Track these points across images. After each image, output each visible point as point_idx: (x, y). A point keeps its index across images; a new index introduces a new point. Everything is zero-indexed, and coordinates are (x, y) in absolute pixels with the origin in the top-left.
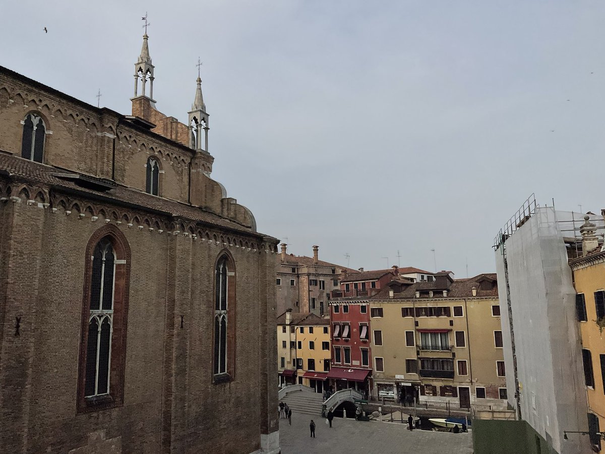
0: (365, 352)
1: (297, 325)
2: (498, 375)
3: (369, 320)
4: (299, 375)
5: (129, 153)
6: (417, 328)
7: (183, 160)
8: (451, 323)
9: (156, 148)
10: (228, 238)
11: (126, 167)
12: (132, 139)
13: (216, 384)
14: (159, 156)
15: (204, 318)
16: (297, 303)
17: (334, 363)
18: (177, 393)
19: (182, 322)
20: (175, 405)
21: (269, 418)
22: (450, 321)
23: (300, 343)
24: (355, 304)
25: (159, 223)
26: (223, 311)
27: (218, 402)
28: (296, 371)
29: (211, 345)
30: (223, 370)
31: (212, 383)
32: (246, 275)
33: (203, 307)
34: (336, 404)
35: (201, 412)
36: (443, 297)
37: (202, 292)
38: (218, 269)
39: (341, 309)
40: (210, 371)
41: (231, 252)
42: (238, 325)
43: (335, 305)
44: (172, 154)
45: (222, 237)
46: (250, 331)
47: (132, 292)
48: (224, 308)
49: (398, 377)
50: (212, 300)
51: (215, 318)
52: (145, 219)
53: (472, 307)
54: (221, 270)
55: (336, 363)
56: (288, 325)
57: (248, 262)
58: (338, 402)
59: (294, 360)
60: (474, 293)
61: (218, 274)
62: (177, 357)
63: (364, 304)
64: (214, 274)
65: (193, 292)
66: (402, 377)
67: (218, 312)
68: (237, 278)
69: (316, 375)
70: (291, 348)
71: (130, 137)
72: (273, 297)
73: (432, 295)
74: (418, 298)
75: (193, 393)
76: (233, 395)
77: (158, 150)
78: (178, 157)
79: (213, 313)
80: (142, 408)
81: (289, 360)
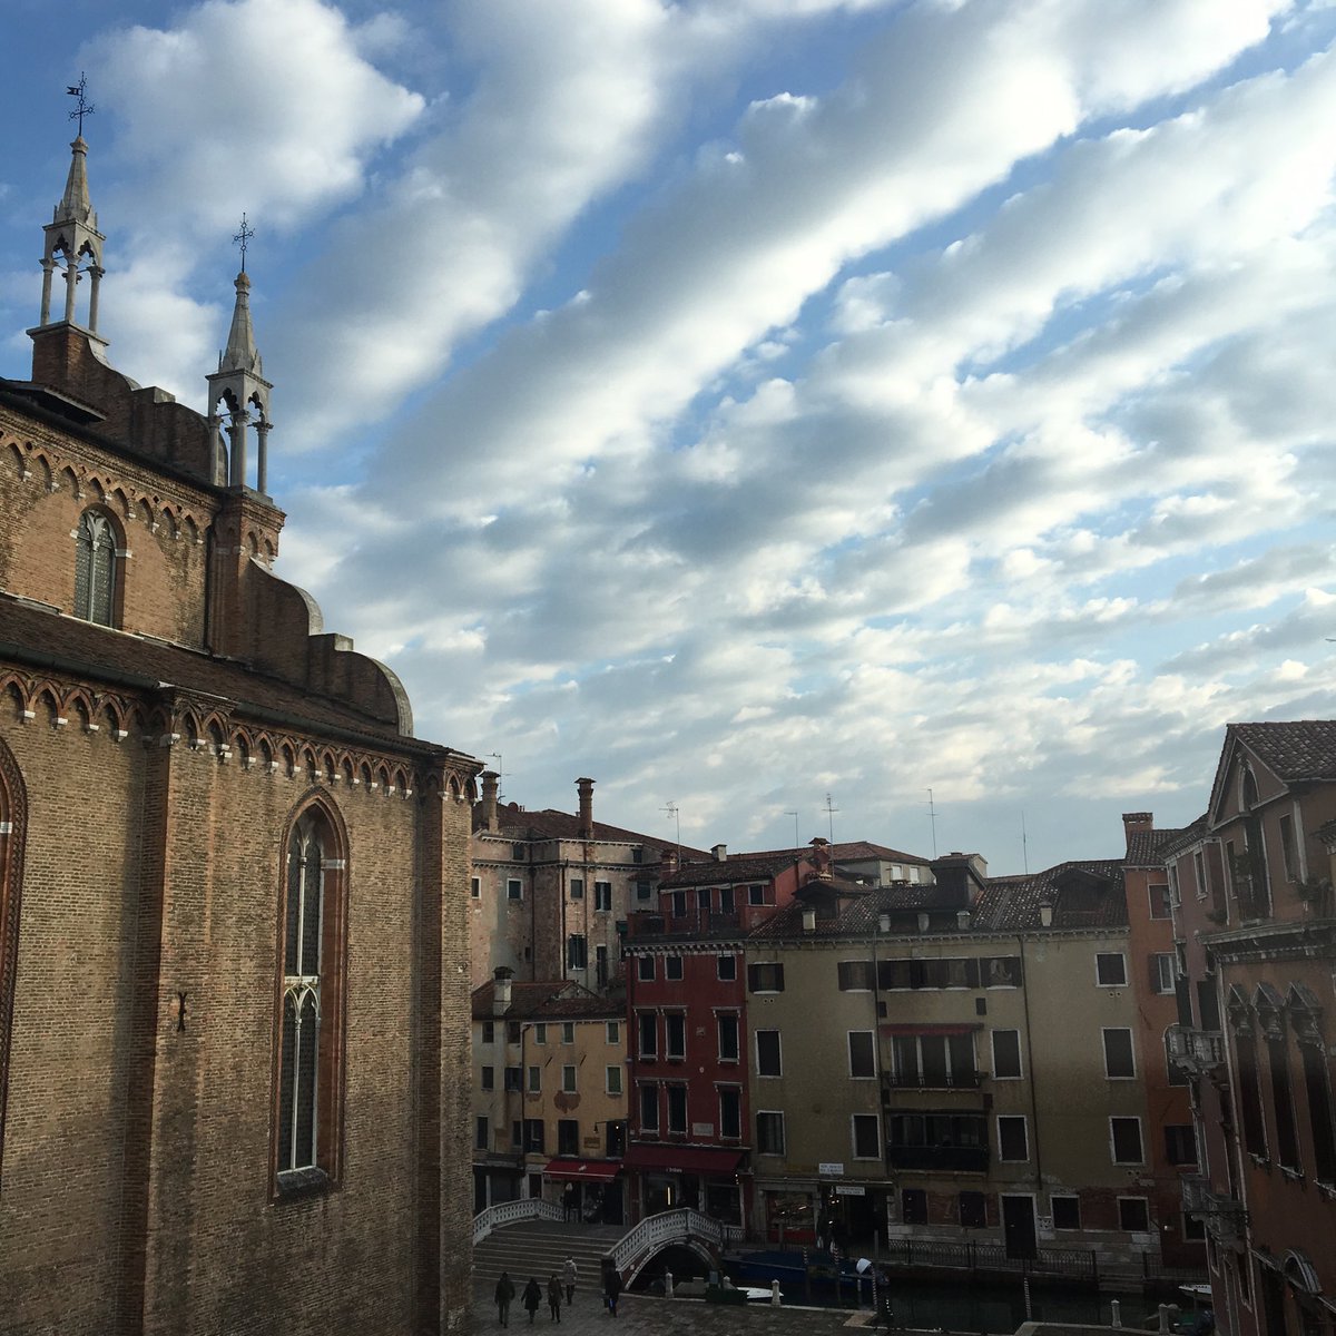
0: (731, 1098)
1: (528, 1018)
2: (1114, 1160)
3: (743, 1002)
4: (531, 1168)
5: (24, 494)
6: (883, 1021)
7: (189, 518)
8: (981, 1006)
9: (108, 481)
10: (328, 757)
11: (13, 539)
12: (35, 454)
13: (281, 1201)
14: (117, 507)
15: (250, 1000)
16: (527, 949)
17: (637, 1132)
18: (162, 1233)
19: (182, 1011)
20: (155, 1269)
21: (443, 1303)
22: (978, 1000)
23: (535, 1070)
24: (704, 953)
25: (117, 709)
26: (307, 979)
27: (289, 1256)
28: (523, 1158)
29: (268, 1083)
30: (304, 1158)
31: (271, 1200)
32: (378, 868)
33: (248, 966)
34: (643, 1255)
35: (237, 1290)
36: (957, 930)
37: (244, 920)
38: (296, 852)
39: (660, 966)
40: (264, 1162)
41: (337, 798)
42: (353, 1022)
43: (642, 955)
44: (156, 500)
45: (308, 752)
46: (389, 1036)
47: (30, 920)
48: (310, 969)
49: (826, 1168)
50: (273, 943)
51: (282, 1001)
52: (72, 697)
53: (1040, 958)
54: (303, 853)
55: (642, 1131)
56: (499, 1018)
57: (387, 827)
58: (648, 1251)
59: (517, 1124)
60: (1046, 917)
61: (297, 864)
62: (166, 1121)
63: (728, 953)
64: (282, 868)
65: (216, 922)
66: (839, 1169)
67: (294, 980)
68: (353, 876)
69: (583, 1168)
70: (507, 1087)
71: (29, 446)
72: (460, 933)
73: (927, 924)
74: (887, 934)
75: (212, 1231)
76: (337, 1236)
77: (115, 486)
78: (173, 509)
79: (278, 982)
80: (53, 1280)
81: (500, 1125)
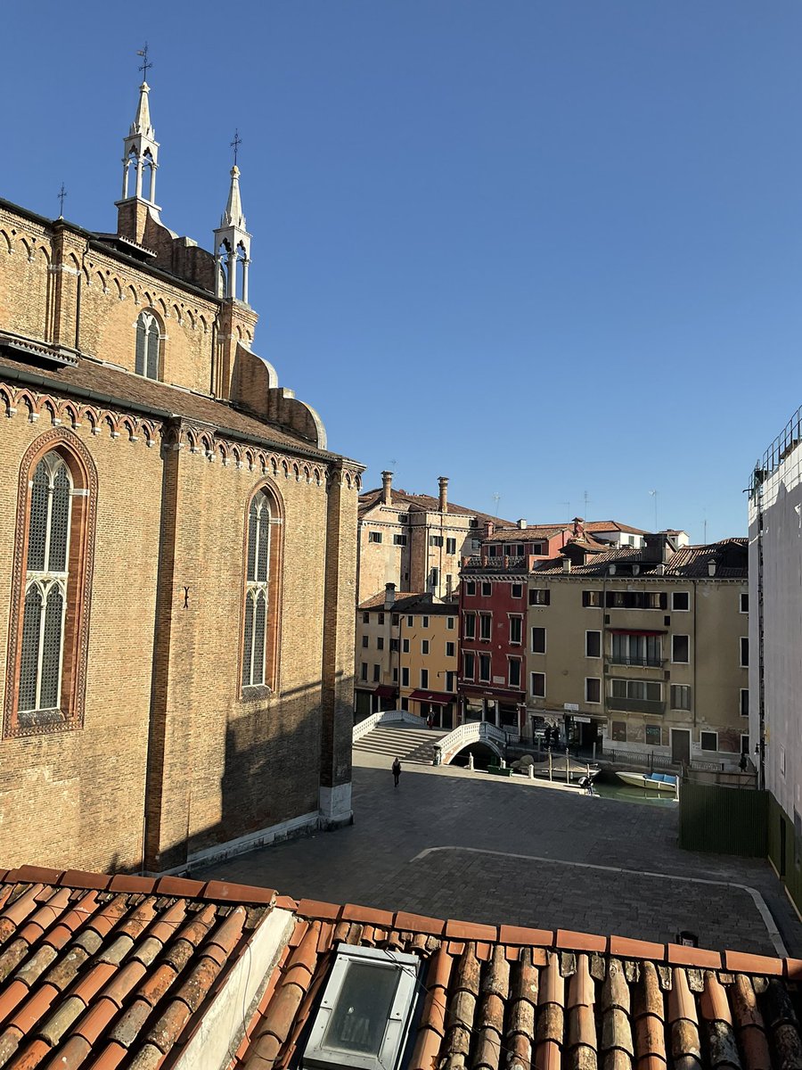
0: (515, 664)
1: (404, 612)
2: (741, 714)
3: (525, 611)
5: (106, 301)
6: (608, 626)
7: (202, 317)
8: (667, 621)
9: (154, 294)
10: (273, 459)
11: (100, 327)
12: (111, 277)
13: (244, 702)
14: (160, 310)
15: (227, 593)
16: (406, 575)
17: (461, 679)
18: (175, 714)
19: (186, 597)
20: (171, 732)
21: (334, 762)
22: (666, 617)
23: (406, 641)
24: (504, 581)
25: (149, 428)
26: (260, 584)
28: (399, 688)
29: (237, 638)
30: (258, 679)
31: (238, 700)
32: (302, 524)
33: (225, 575)
34: (459, 747)
35: (218, 746)
36: (657, 576)
37: (223, 549)
38: (254, 511)
39: (479, 588)
40: (234, 680)
41: (278, 484)
42: (286, 608)
43: (469, 581)
44: (182, 305)
45: (261, 456)
46: (307, 617)
47: (101, 543)
48: (262, 578)
49: (568, 706)
50: (240, 563)
51: (245, 595)
52: (123, 420)
53: (705, 595)
54: (259, 513)
55: (464, 678)
56: (387, 611)
57: (308, 502)
59: (395, 670)
60: (712, 570)
61: (254, 520)
62: (177, 655)
63: (518, 583)
64: (245, 521)
65: (207, 549)
66: (576, 707)
67: (253, 584)
68: (287, 528)
69: (430, 697)
70: (391, 649)
71: (108, 273)
72: (349, 563)
73: (638, 571)
74: (613, 576)
75: (204, 714)
76: (275, 722)
77: (158, 297)
78: (193, 312)
79: (243, 584)
80: (115, 734)
81: (386, 669)
